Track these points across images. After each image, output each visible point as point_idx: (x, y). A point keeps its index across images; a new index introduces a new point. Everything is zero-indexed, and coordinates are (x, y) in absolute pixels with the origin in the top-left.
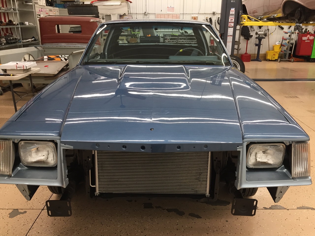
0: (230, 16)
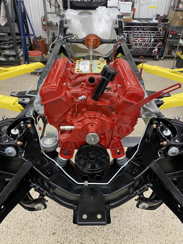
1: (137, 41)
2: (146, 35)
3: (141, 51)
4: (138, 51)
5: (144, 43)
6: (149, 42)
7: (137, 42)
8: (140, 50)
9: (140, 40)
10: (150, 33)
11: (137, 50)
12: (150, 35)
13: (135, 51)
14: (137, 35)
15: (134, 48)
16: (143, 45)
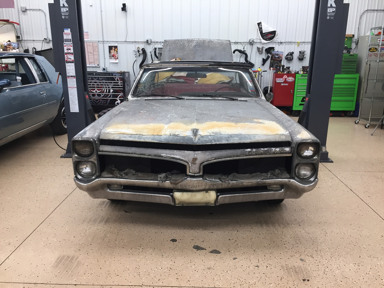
0: (65, 43)
1: (94, 91)
2: (103, 85)
3: (102, 103)
4: (98, 102)
5: (103, 94)
6: (107, 92)
7: (94, 93)
8: (100, 102)
9: (97, 90)
10: (106, 83)
11: (96, 101)
12: (108, 85)
13: (94, 103)
14: (93, 85)
15: (92, 100)
16: (102, 96)
